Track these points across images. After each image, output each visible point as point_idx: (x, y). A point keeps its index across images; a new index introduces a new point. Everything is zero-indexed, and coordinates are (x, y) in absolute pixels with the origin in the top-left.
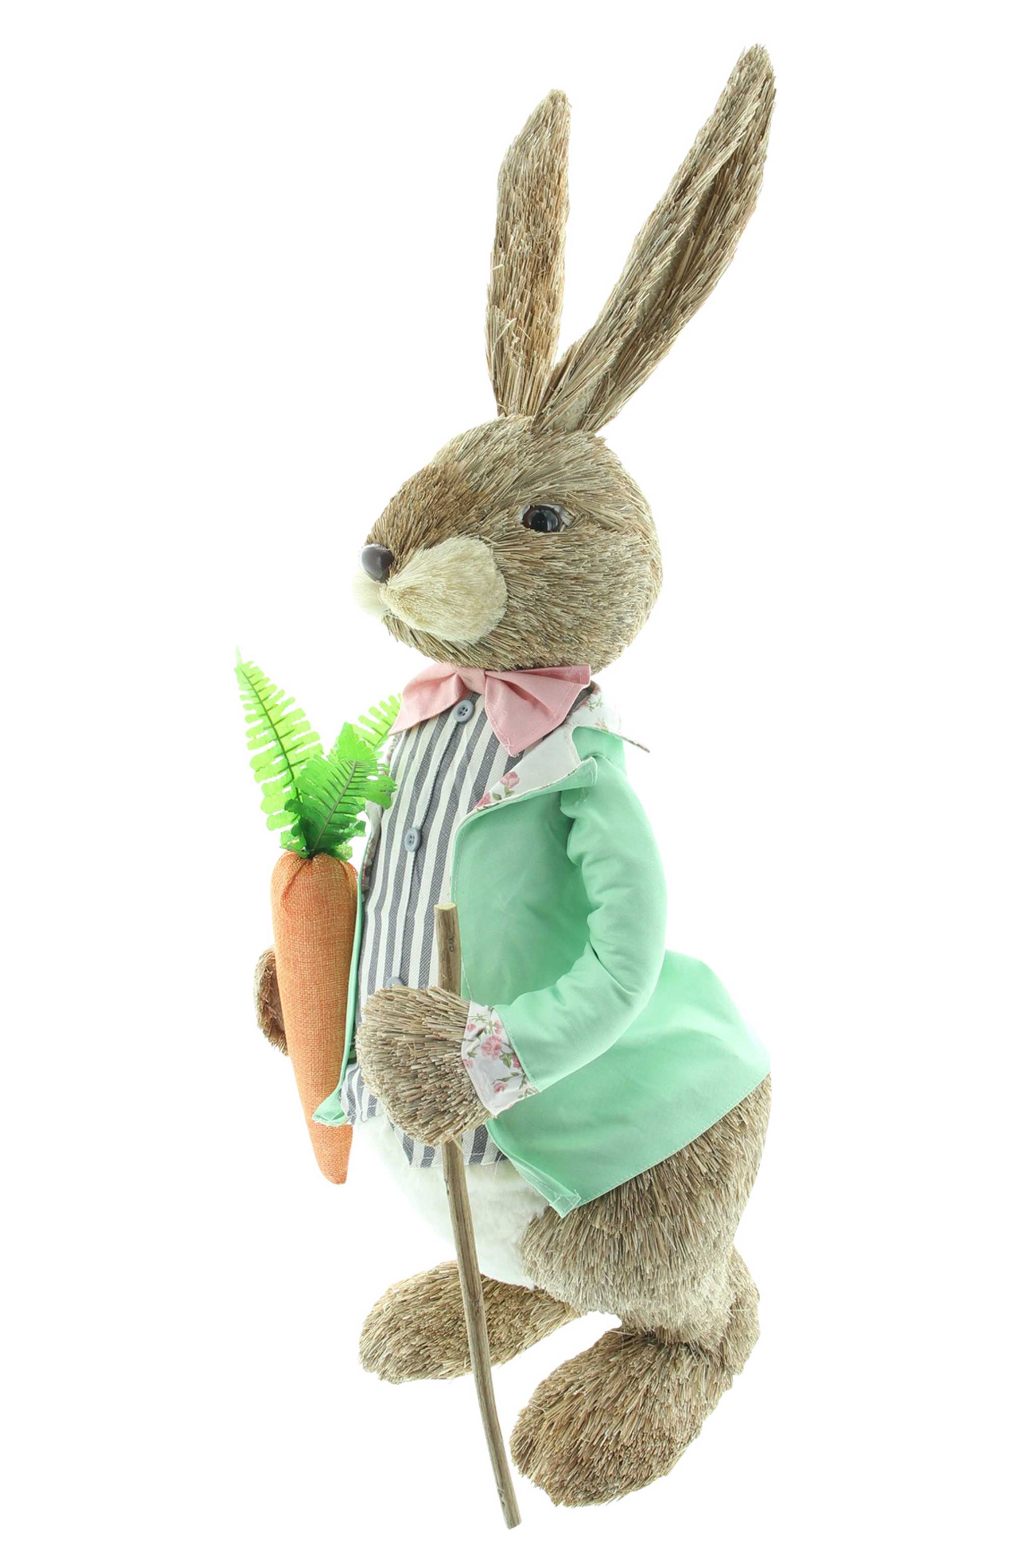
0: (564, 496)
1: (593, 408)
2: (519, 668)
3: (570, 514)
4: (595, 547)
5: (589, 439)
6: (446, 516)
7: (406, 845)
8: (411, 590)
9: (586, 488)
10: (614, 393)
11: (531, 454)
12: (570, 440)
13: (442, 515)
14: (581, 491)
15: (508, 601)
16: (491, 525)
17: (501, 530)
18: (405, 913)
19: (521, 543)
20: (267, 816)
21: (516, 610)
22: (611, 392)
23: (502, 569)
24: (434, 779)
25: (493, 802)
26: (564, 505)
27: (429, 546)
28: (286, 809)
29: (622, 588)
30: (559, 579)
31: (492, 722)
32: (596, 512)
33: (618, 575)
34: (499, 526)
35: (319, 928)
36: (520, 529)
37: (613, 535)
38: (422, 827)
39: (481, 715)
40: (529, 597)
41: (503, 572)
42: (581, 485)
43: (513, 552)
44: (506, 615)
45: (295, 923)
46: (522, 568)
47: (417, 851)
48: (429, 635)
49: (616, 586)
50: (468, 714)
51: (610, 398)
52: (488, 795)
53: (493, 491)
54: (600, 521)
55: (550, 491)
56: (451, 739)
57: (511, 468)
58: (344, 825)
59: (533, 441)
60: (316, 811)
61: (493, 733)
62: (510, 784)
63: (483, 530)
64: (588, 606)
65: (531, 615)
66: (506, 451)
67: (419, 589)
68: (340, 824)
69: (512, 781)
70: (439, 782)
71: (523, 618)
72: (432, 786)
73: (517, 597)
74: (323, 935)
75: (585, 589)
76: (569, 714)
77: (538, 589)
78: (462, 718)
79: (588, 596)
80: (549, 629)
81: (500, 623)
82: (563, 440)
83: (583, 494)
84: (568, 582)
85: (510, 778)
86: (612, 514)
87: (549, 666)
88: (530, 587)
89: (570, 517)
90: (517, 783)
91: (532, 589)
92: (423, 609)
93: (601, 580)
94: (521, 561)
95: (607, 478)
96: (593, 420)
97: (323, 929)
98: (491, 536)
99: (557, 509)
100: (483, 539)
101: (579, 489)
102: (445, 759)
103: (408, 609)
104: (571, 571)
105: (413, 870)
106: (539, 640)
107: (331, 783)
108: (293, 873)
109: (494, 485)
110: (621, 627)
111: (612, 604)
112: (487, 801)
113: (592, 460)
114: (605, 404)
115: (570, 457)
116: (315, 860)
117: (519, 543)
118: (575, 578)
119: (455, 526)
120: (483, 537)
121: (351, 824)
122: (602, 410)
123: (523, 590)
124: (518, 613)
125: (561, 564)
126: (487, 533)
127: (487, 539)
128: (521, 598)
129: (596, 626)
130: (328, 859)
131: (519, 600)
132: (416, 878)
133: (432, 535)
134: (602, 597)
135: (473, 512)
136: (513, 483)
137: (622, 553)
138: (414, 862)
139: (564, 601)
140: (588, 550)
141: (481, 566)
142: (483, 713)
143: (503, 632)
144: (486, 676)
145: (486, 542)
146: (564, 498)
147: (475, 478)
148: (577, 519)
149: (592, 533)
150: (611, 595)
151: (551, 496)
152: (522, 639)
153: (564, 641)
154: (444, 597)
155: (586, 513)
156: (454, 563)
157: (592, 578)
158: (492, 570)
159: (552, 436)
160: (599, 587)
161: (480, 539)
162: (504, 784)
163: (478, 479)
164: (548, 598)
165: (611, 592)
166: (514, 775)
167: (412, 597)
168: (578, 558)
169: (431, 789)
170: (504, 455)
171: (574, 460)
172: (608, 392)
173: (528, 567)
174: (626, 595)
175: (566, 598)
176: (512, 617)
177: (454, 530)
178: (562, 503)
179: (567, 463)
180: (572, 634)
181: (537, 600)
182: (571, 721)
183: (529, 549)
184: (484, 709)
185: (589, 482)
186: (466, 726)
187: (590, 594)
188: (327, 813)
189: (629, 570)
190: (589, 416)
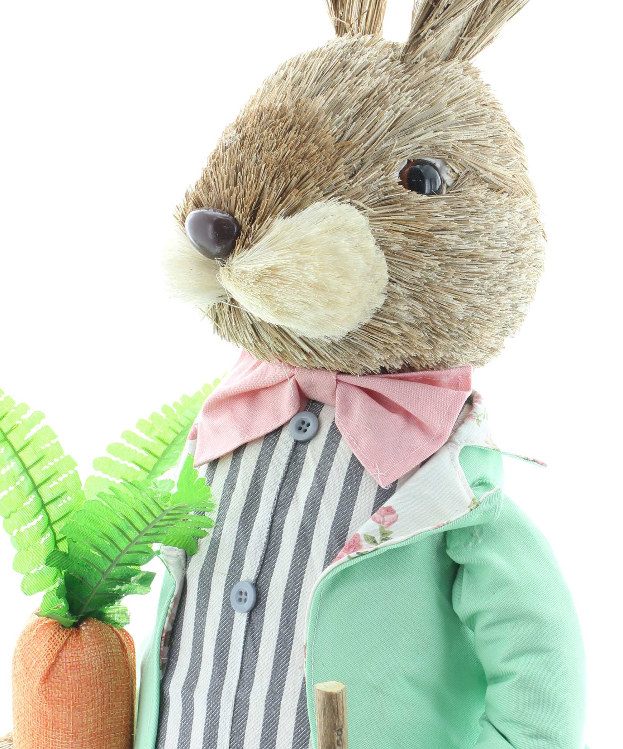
0: (449, 148)
1: (470, 30)
2: (384, 371)
3: (454, 171)
4: (490, 214)
5: (465, 70)
6: (308, 173)
7: (234, 603)
8: (273, 272)
9: (472, 137)
10: (497, 10)
11: (407, 91)
12: (447, 73)
13: (303, 172)
14: (467, 141)
15: (389, 285)
16: (363, 185)
17: (375, 192)
18: (234, 693)
19: (403, 209)
20: (22, 576)
21: (398, 298)
22: (493, 10)
23: (383, 245)
24: (270, 516)
25: (367, 547)
26: (448, 159)
27: (291, 212)
28: (47, 564)
29: (520, 268)
30: (452, 256)
31: (351, 442)
32: (482, 168)
33: (517, 251)
34: (373, 187)
35: (91, 719)
36: (399, 190)
37: (504, 197)
38: (257, 579)
39: (330, 432)
40: (416, 280)
41: (383, 248)
42: (467, 133)
43: (395, 222)
44: (386, 304)
45: (58, 715)
46: (406, 242)
47: (251, 613)
48: (280, 330)
49: (514, 265)
50: (311, 430)
51: (492, 16)
52: (357, 536)
53: (365, 139)
54: (486, 181)
55: (433, 141)
56: (289, 464)
57: (384, 109)
58: (125, 579)
59: (405, 73)
60: (88, 563)
61: (353, 455)
62: (386, 523)
63: (354, 192)
64: (483, 292)
65: (416, 304)
66: (374, 86)
67: (282, 270)
68: (120, 580)
69: (389, 518)
70: (278, 519)
71: (406, 308)
72: (268, 525)
73: (401, 280)
74: (94, 728)
75: (482, 270)
76: (455, 431)
77: (427, 270)
78: (302, 437)
79: (484, 279)
80: (436, 322)
81: (378, 313)
82: (439, 72)
83: (469, 145)
84: (464, 261)
85: (385, 514)
86: (500, 170)
87: (424, 369)
88: (418, 268)
89: (452, 174)
90: (395, 521)
91: (420, 271)
92: (288, 297)
93: (499, 257)
94: (406, 234)
95: (493, 124)
96: (470, 45)
97: (94, 721)
98: (365, 199)
99: (438, 164)
100: (354, 204)
101: (465, 139)
102: (284, 490)
103: (267, 297)
104: (467, 247)
105: (246, 637)
106: (422, 335)
107: (119, 528)
108: (58, 648)
109: (364, 131)
110: (513, 317)
111: (509, 288)
112: (355, 545)
113: (475, 99)
114: (486, 24)
115: (451, 96)
116: (83, 628)
117: (400, 209)
118: (471, 256)
119: (319, 185)
120: (354, 201)
121: (133, 579)
122: (481, 31)
123: (409, 271)
124: (401, 301)
125: (455, 238)
126: (358, 196)
127: (362, 205)
128: (405, 282)
129: (490, 317)
130: (101, 626)
131: (404, 285)
132: (250, 648)
133: (294, 198)
134: (501, 279)
135: (341, 167)
136: (389, 130)
137: (518, 222)
138: (247, 627)
139: (456, 285)
140: (483, 221)
141: (357, 240)
142: (334, 429)
143: (379, 325)
144: (337, 381)
145: (360, 208)
146: (449, 150)
147: (339, 122)
148: (460, 178)
149: (482, 196)
150: (509, 277)
151: (434, 148)
152: (402, 335)
153: (451, 336)
154: (316, 281)
155: (471, 170)
156: (324, 236)
157: (490, 256)
158: (370, 243)
159: (426, 66)
160: (497, 267)
161: (351, 203)
162: (379, 522)
163: (343, 122)
164: (438, 281)
165: (509, 274)
166: (390, 511)
167: (274, 281)
168: (473, 230)
169: (267, 530)
170: (372, 92)
171: (456, 99)
172: (490, 8)
173: (414, 242)
174: (524, 276)
175: (459, 282)
176: (393, 305)
177: (318, 192)
178: (447, 157)
179: (449, 104)
180: (462, 328)
181: (425, 284)
182: (456, 438)
183: (413, 217)
184: (333, 423)
185: (476, 128)
186: (310, 445)
187: (487, 276)
188: (105, 565)
189: (525, 244)
190: (466, 39)
